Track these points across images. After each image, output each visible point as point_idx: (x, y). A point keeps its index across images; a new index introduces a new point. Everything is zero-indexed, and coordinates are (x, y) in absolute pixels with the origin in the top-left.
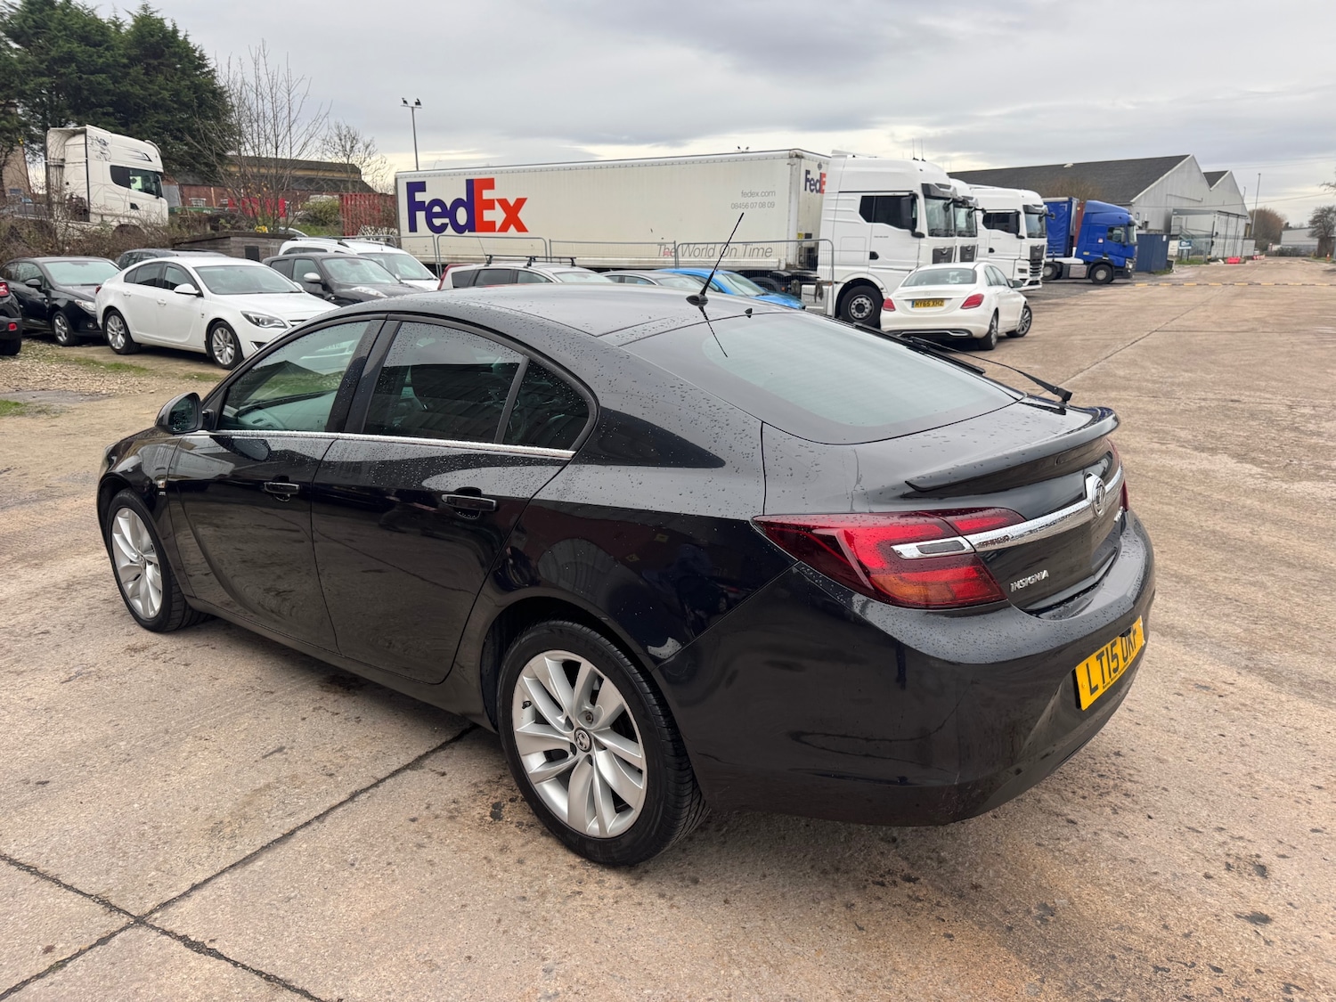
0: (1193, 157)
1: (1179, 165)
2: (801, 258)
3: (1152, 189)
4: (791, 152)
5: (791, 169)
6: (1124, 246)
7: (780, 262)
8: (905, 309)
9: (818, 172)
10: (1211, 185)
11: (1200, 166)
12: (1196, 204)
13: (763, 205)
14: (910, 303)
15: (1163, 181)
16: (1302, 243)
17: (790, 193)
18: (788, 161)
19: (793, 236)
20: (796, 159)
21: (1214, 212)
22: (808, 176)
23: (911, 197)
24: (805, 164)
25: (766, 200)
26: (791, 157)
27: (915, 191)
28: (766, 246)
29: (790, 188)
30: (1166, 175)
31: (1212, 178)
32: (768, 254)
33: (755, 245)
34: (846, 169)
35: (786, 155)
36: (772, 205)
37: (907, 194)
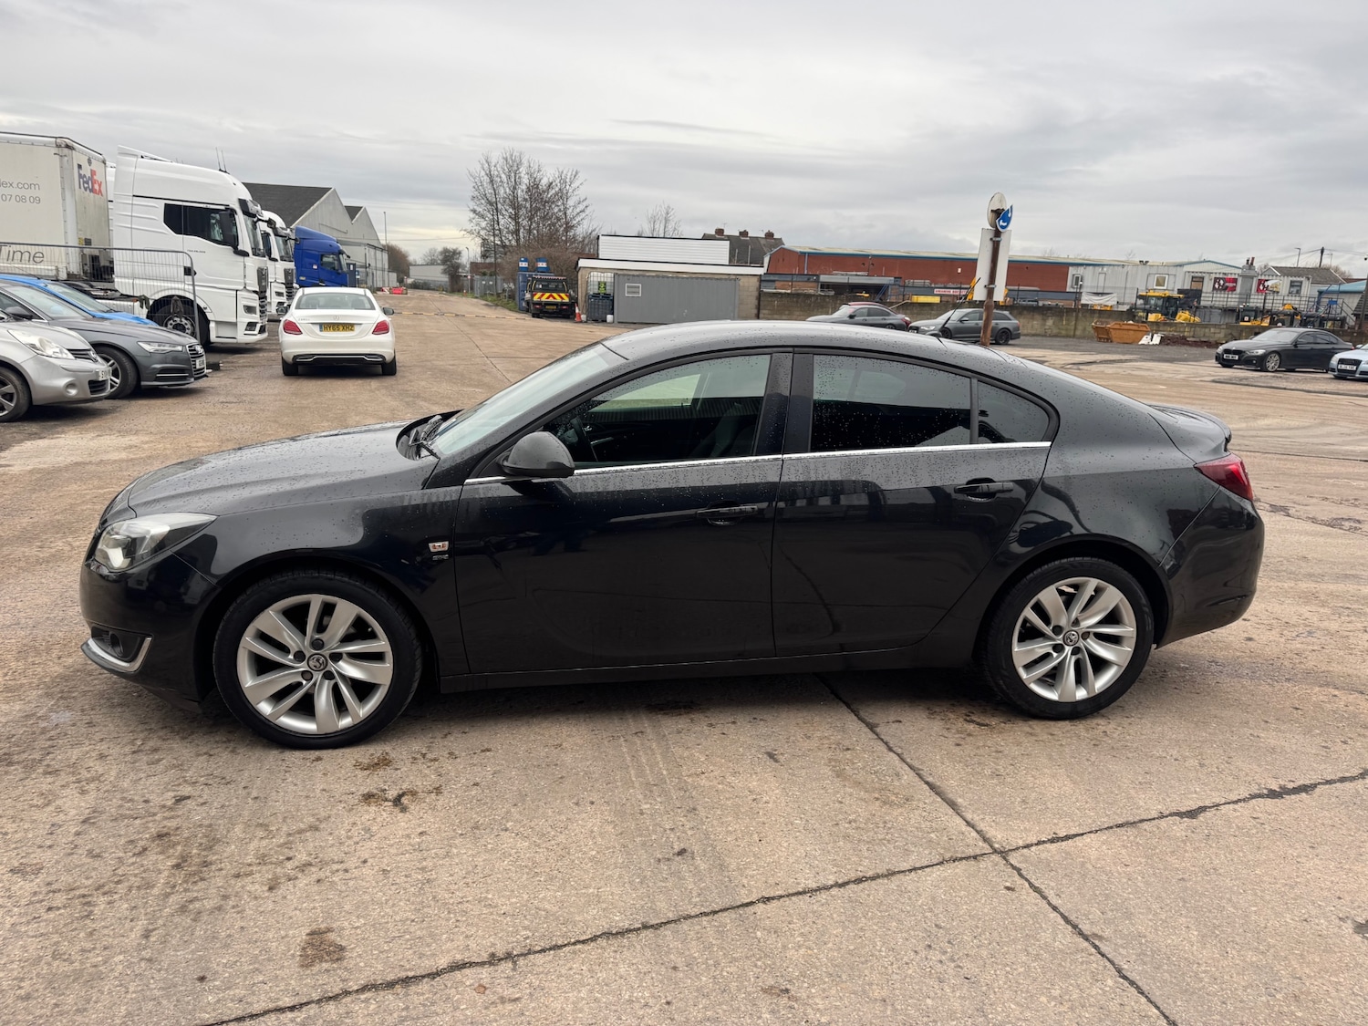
0: (335, 190)
1: (325, 196)
2: (86, 268)
3: (306, 217)
4: (58, 140)
5: (61, 162)
6: (339, 274)
7: (57, 270)
8: (313, 332)
9: (89, 168)
10: (352, 217)
11: (342, 199)
12: (343, 235)
13: (22, 199)
14: (318, 327)
15: (314, 210)
16: (436, 279)
17: (63, 189)
18: (56, 150)
19: (73, 241)
20: (66, 150)
21: (365, 245)
22: (81, 172)
23: (229, 211)
24: (78, 158)
25: (27, 193)
26: (58, 146)
27: (231, 206)
28: (33, 250)
29: (62, 183)
30: (316, 205)
31: (353, 211)
32: (38, 260)
33: (14, 248)
34: (138, 170)
35: (50, 142)
36: (37, 200)
37: (223, 208)
